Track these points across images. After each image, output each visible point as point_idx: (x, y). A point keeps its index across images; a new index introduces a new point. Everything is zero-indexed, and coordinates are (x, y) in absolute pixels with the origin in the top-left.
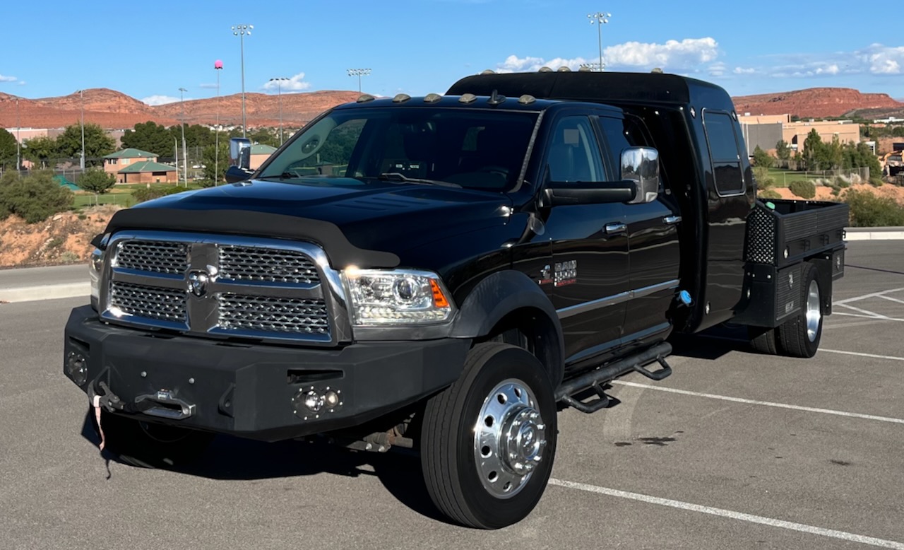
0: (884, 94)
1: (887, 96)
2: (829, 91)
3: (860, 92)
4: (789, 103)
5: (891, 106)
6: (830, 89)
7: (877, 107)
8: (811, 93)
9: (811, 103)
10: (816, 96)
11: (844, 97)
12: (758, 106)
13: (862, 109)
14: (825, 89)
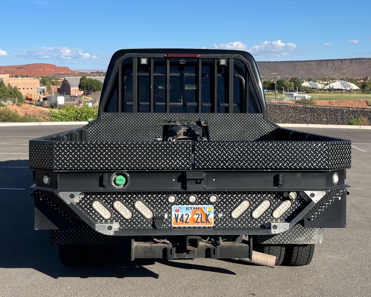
0: (66, 67)
1: (67, 68)
2: (43, 65)
3: (56, 66)
4: (25, 69)
5: (69, 72)
6: (43, 64)
7: (63, 73)
8: (35, 65)
9: (35, 70)
10: (37, 67)
11: (49, 68)
12: (11, 70)
13: (57, 73)
14: (41, 64)
